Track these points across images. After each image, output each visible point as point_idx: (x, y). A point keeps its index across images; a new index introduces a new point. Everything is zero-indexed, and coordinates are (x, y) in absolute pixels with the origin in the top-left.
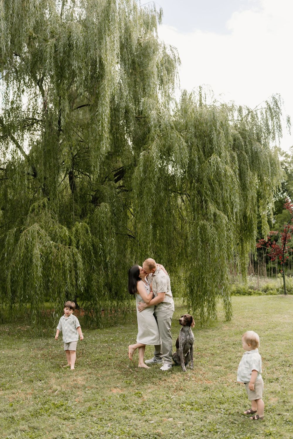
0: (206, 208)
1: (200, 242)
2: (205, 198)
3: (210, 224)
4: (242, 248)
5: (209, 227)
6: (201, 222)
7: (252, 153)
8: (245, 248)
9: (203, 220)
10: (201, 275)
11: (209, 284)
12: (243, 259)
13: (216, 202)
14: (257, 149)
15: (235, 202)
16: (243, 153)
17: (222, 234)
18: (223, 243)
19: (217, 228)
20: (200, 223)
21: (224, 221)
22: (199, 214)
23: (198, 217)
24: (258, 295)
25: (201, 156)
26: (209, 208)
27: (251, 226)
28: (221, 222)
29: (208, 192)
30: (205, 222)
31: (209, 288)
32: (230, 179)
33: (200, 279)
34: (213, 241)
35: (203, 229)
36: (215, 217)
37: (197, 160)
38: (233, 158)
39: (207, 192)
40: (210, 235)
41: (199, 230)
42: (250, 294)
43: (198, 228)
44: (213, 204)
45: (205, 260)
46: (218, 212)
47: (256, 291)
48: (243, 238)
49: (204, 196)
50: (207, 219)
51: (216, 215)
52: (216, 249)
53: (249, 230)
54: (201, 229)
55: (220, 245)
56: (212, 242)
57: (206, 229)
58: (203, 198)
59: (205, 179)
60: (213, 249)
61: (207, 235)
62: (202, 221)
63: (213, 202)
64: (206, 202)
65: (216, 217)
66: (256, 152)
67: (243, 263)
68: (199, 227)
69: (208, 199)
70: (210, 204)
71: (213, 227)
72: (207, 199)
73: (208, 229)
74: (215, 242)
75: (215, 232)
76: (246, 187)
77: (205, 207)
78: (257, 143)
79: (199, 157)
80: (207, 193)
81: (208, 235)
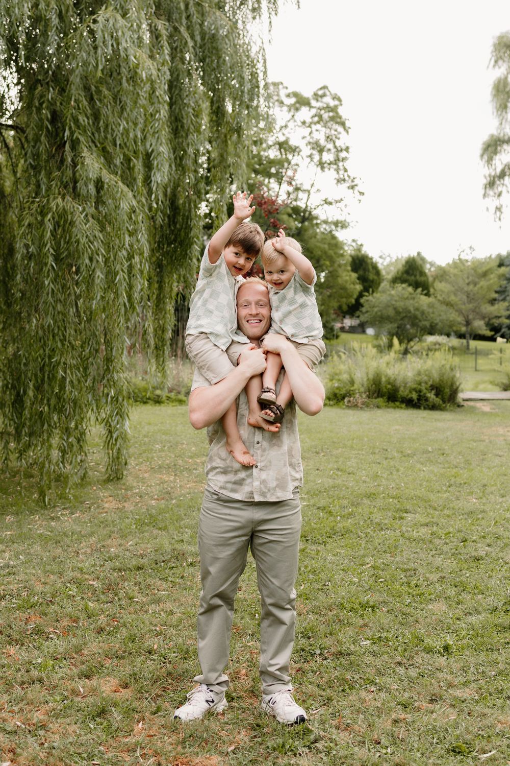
0: (75, 165)
1: (51, 261)
2: (72, 133)
3: (84, 210)
4: (161, 288)
5: (79, 218)
6: (57, 203)
7: (203, 39)
8: (167, 289)
9: (63, 199)
10: (50, 357)
11: (71, 382)
12: (161, 317)
13: (104, 149)
14: (217, 29)
15: (159, 154)
16: (180, 32)
17: (117, 241)
18: (118, 267)
19: (103, 222)
20: (53, 205)
21: (125, 206)
22: (50, 180)
23: (49, 188)
24: (177, 403)
25: (67, 11)
26: (83, 163)
27: (187, 234)
28: (117, 207)
29: (82, 119)
30: (69, 203)
31: (70, 392)
32: (147, 87)
33: (47, 368)
34: (91, 259)
35: (63, 223)
36: (98, 192)
37: (55, 20)
38: (156, 35)
39: (80, 118)
40: (83, 240)
41: (49, 226)
42: (158, 401)
43: (46, 220)
44: (95, 154)
45: (63, 314)
46: (107, 177)
47: (172, 395)
48: (164, 262)
49: (70, 128)
50: (76, 195)
51: (102, 188)
52: (97, 281)
53: (181, 243)
54: (57, 225)
55: (111, 275)
56: (87, 261)
57: (72, 223)
58: (67, 133)
59: (76, 79)
60: (90, 281)
61: (73, 240)
62: (59, 200)
63: (94, 148)
64: (75, 144)
65: (102, 193)
66: (214, 35)
67: (160, 326)
68: (49, 216)
69: (82, 139)
70: (85, 153)
71: (90, 219)
72: (78, 139)
73: (77, 223)
74: (95, 262)
75: (97, 233)
76: (182, 127)
77: (73, 160)
78: (218, 13)
79: (61, 12)
80: (78, 120)
81: (78, 242)
